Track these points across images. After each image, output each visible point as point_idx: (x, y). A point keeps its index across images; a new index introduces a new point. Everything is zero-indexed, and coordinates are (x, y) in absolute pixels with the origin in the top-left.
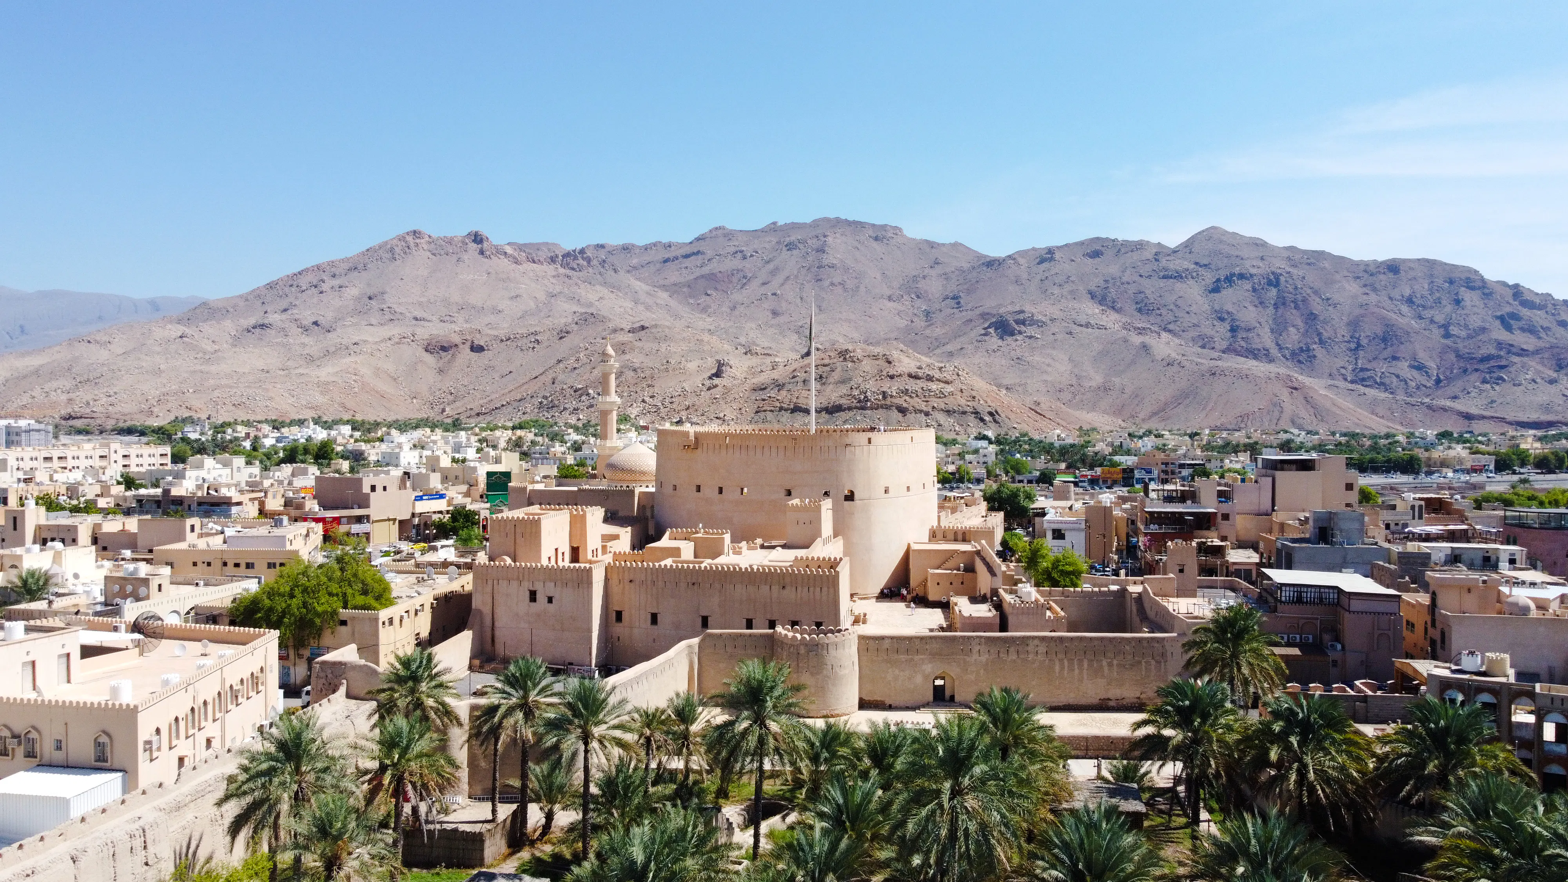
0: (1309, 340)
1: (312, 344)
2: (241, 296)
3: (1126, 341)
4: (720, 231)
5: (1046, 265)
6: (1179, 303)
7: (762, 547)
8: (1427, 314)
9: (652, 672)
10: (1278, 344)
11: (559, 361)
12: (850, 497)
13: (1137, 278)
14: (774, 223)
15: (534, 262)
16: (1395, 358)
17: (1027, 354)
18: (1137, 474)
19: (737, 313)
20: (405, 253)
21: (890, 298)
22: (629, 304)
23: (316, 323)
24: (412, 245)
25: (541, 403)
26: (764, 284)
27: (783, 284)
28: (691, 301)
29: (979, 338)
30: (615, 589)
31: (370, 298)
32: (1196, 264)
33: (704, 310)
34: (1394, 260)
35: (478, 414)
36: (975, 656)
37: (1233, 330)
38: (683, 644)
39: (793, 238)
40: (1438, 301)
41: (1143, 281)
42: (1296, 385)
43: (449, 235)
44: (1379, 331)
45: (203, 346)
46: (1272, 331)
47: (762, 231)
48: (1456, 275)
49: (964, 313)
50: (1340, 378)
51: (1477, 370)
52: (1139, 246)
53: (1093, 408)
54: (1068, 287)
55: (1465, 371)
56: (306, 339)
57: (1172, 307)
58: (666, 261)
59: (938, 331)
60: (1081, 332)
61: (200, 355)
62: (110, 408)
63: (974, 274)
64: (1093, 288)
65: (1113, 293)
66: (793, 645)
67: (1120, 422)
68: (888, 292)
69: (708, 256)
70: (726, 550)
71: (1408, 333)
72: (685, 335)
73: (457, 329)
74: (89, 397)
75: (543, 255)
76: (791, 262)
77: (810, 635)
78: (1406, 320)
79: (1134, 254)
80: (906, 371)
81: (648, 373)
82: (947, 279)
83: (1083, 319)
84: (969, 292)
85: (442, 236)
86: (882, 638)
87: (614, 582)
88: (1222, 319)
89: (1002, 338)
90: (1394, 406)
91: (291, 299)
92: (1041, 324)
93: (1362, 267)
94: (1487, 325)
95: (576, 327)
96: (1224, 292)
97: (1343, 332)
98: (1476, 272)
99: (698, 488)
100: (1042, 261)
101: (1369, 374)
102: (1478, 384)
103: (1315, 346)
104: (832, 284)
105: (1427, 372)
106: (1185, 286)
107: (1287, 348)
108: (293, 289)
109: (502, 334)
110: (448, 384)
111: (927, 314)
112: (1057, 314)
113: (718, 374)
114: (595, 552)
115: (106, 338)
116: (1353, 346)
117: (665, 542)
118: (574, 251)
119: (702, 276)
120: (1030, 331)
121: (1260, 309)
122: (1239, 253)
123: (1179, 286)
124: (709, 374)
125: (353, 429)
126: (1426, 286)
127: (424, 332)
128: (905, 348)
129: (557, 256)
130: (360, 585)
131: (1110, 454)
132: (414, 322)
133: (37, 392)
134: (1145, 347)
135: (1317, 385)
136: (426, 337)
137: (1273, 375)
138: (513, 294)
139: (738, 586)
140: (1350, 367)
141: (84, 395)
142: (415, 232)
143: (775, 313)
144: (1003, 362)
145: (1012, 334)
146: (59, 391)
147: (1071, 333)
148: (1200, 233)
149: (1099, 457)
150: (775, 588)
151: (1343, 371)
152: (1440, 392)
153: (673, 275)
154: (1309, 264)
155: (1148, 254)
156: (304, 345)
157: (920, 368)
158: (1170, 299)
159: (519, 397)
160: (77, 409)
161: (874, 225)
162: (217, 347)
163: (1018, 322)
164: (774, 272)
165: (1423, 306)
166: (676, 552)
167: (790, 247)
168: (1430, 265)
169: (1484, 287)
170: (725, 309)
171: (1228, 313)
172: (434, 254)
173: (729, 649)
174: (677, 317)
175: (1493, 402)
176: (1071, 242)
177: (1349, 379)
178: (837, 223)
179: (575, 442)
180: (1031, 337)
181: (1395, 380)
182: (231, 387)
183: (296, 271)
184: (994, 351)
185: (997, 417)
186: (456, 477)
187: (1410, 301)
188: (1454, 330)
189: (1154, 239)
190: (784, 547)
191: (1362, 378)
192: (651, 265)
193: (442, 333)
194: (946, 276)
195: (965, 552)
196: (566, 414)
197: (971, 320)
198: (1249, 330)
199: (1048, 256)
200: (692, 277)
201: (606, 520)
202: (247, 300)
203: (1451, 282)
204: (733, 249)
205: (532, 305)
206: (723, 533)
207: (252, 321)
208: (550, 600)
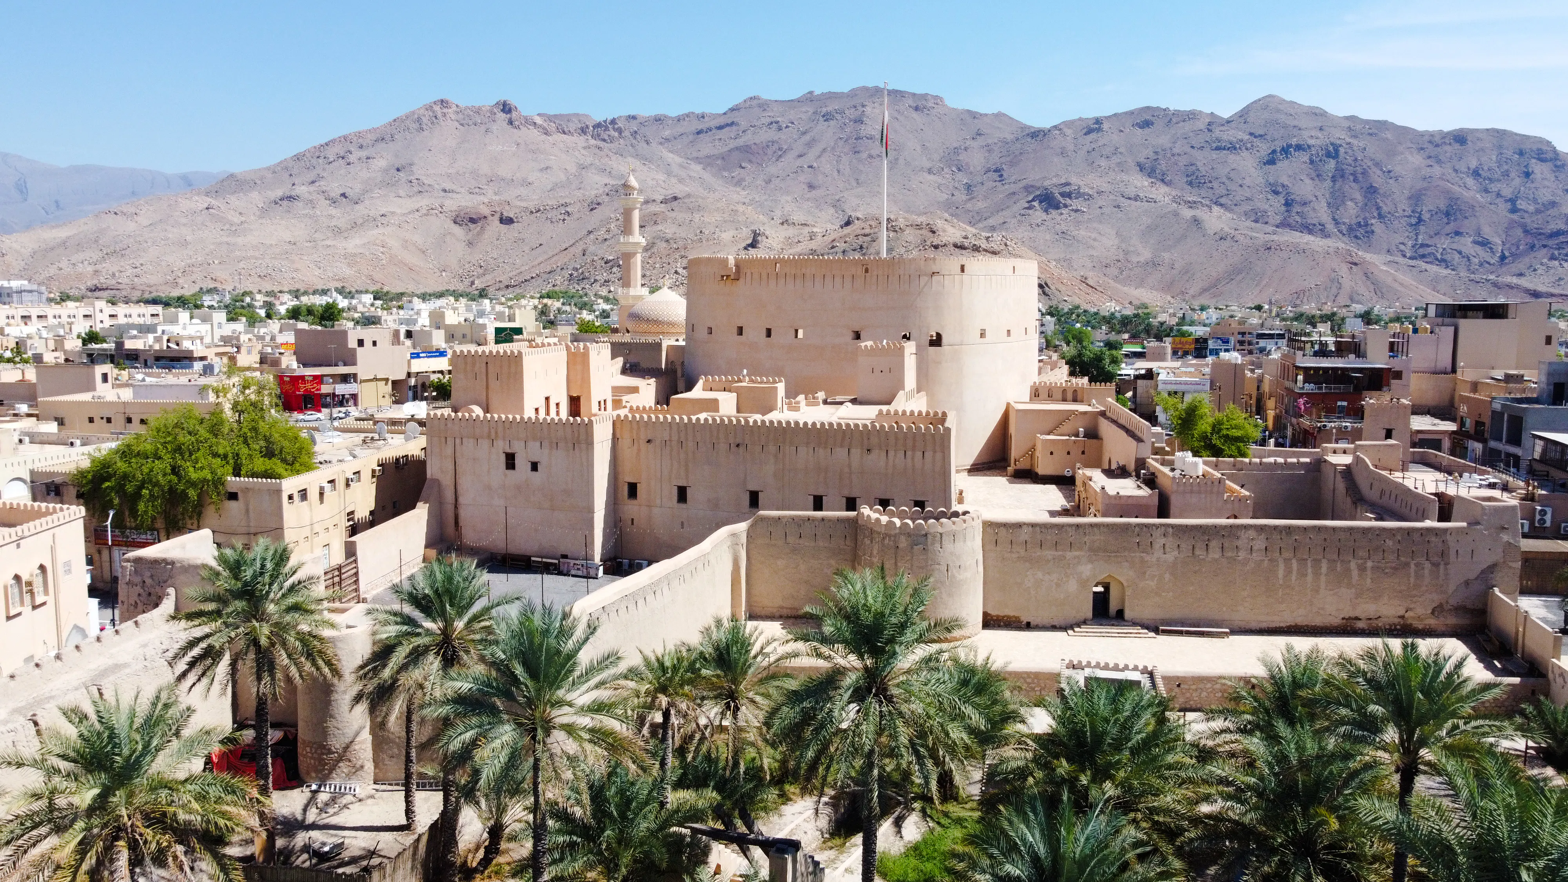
0: (1367, 215)
1: (340, 216)
2: (268, 169)
3: (1176, 214)
4: (755, 102)
5: (1093, 136)
6: (1232, 175)
7: (825, 402)
8: (1494, 187)
9: (678, 575)
10: (1334, 219)
11: (590, 232)
12: (937, 342)
13: (1189, 150)
14: (811, 93)
15: (564, 133)
16: (1457, 233)
17: (1072, 228)
18: (1211, 344)
19: (772, 186)
20: (432, 123)
21: (930, 171)
22: (661, 177)
23: (343, 195)
24: (439, 115)
25: (571, 275)
26: (800, 156)
27: (819, 157)
28: (726, 174)
29: (1023, 212)
30: (627, 452)
31: (398, 170)
32: (1251, 134)
33: (739, 183)
34: (1461, 130)
35: (507, 287)
36: (1158, 553)
37: (1288, 204)
38: (724, 532)
39: (829, 109)
40: (1506, 174)
41: (1194, 152)
42: (1355, 260)
43: (477, 104)
44: (1442, 205)
45: (230, 217)
46: (1329, 204)
47: (798, 101)
48: (1527, 146)
49: (1007, 186)
50: (1399, 254)
51: (1545, 246)
52: (1191, 116)
53: (1141, 284)
54: (1115, 159)
55: (1532, 247)
56: (333, 211)
57: (1224, 180)
58: (699, 133)
59: (980, 205)
60: (1130, 206)
61: (227, 226)
62: (136, 279)
63: (1018, 145)
64: (1142, 160)
65: (1163, 165)
66: (889, 534)
67: (1169, 298)
68: (928, 165)
69: (742, 128)
70: (779, 405)
71: (1473, 207)
72: (719, 205)
73: (486, 201)
74: (115, 269)
75: (572, 127)
76: (827, 133)
77: (914, 521)
78: (1472, 193)
79: (1187, 124)
80: (952, 240)
81: (681, 244)
82: (989, 151)
83: (1131, 191)
84: (1012, 164)
85: (470, 105)
86: (1019, 526)
87: (625, 442)
88: (1276, 193)
89: (1046, 211)
90: (1457, 283)
91: (318, 171)
92: (1089, 197)
93: (1427, 138)
94: (1557, 199)
95: (606, 199)
96: (1280, 164)
97: (1404, 206)
98: (1549, 143)
99: (740, 331)
100: (1089, 131)
101: (1429, 250)
102: (1545, 260)
103: (1373, 221)
104: (871, 156)
105: (1491, 248)
106: (1238, 158)
107: (1344, 224)
108: (321, 161)
109: (532, 206)
110: (477, 256)
111: (969, 187)
112: (1105, 187)
113: (753, 245)
114: (603, 405)
115: (133, 210)
116: (1414, 221)
117: (698, 392)
118: (605, 121)
119: (737, 148)
120: (1075, 204)
121: (1317, 181)
122: (1296, 123)
123: (1232, 158)
124: (744, 245)
125: (375, 299)
126: (1494, 158)
127: (452, 204)
128: (949, 218)
129: (587, 127)
130: (262, 443)
131: (1178, 324)
132: (443, 194)
133: (64, 264)
134: (1196, 221)
135: (1376, 260)
136: (454, 208)
137: (1331, 250)
138: (543, 166)
139: (802, 450)
140: (1410, 243)
141: (110, 266)
142: (442, 101)
143: (811, 187)
144: (1048, 237)
145: (1057, 207)
146: (86, 263)
147: (1118, 207)
148: (1255, 102)
149: (1164, 327)
150: (856, 452)
151: (1402, 247)
152: (1504, 269)
153: (707, 147)
154: (1371, 134)
155: (1201, 125)
156: (331, 217)
157: (966, 238)
158: (1222, 171)
159: (548, 269)
160: (102, 280)
161: (914, 94)
162: (243, 219)
163: (1063, 195)
164: (810, 145)
165: (1490, 179)
166: (713, 405)
167: (828, 117)
168: (1499, 135)
169: (1556, 159)
170: (760, 182)
171: (1283, 186)
172: (462, 125)
173: (790, 539)
174: (710, 189)
175: (1560, 279)
176: (1120, 111)
177: (1408, 255)
178: (876, 92)
179: (604, 311)
180: (1076, 211)
181: (1457, 256)
182: (256, 259)
183: (323, 142)
184: (1038, 225)
185: (1046, 289)
186: (464, 336)
187: (1476, 173)
188: (1521, 204)
189: (1207, 109)
190: (854, 401)
191: (1421, 253)
192: (684, 137)
193: (470, 204)
194: (988, 148)
195: (1085, 413)
196: (597, 286)
197: (1014, 193)
198: (1305, 204)
199: (1095, 127)
200: (726, 149)
201: (624, 371)
202: (274, 172)
203: (1521, 153)
204: (769, 120)
205: (563, 177)
206: (775, 382)
207: (279, 193)
208: (534, 467)
